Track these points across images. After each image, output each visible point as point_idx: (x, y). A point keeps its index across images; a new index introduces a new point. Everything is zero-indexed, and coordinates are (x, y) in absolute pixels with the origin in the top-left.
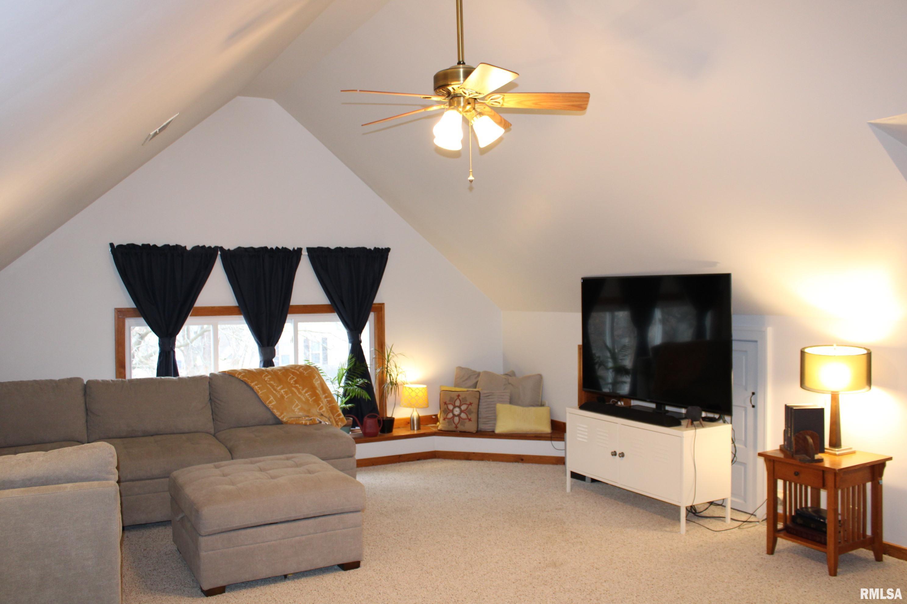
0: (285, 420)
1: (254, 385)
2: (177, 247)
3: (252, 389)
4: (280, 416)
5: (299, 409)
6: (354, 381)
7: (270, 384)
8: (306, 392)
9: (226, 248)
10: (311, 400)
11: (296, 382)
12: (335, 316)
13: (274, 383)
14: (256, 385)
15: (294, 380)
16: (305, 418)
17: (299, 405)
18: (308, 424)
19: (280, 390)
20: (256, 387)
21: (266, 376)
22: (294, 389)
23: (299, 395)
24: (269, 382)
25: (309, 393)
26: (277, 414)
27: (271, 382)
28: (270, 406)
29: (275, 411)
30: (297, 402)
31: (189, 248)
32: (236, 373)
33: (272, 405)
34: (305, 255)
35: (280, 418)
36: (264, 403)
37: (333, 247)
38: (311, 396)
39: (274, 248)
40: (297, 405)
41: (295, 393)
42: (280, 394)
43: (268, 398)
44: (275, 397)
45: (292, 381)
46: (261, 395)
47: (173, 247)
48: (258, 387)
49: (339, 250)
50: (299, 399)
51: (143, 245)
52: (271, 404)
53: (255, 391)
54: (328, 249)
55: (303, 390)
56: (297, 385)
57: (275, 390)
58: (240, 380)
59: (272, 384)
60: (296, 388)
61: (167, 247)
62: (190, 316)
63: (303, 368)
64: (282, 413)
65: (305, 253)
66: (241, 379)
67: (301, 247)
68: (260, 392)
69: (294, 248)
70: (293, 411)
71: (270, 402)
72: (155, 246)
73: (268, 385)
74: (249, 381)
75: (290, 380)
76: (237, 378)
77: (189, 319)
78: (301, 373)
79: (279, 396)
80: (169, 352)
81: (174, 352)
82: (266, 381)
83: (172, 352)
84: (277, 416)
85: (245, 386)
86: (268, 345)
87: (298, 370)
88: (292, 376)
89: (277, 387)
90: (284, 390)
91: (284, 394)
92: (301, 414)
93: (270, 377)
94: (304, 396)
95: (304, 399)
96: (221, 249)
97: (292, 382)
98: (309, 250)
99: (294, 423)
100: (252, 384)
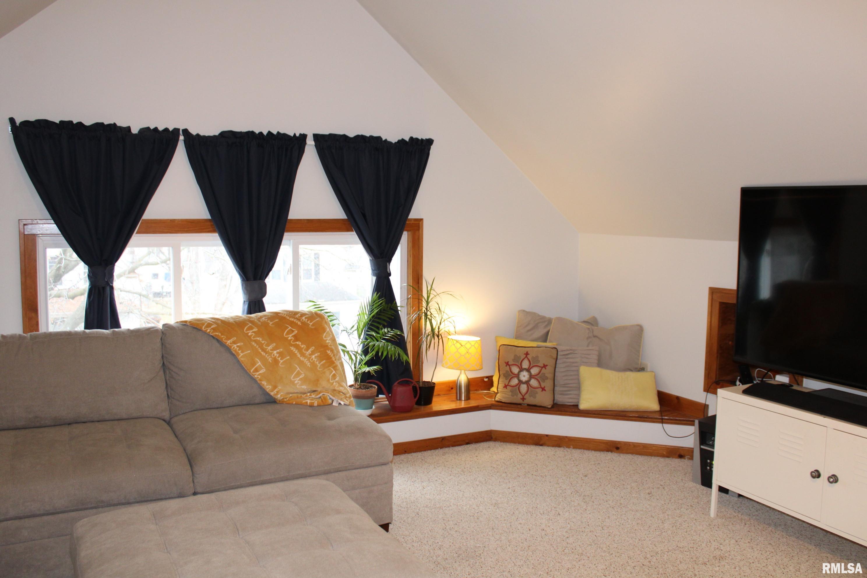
0: (279, 397)
1: (231, 343)
2: (113, 126)
3: (228, 349)
4: (272, 391)
5: (300, 379)
6: (380, 332)
7: (255, 341)
8: (313, 353)
9: (194, 132)
10: (319, 365)
11: (296, 338)
12: (353, 236)
13: (262, 340)
14: (234, 342)
15: (293, 334)
16: (310, 395)
17: (302, 374)
18: (316, 404)
19: (271, 350)
20: (235, 346)
21: (250, 328)
22: (292, 348)
23: (302, 359)
24: (253, 338)
25: (316, 355)
26: (268, 387)
27: (258, 339)
28: (256, 376)
29: (264, 383)
30: (298, 369)
31: (135, 130)
32: (203, 324)
33: (258, 375)
34: (310, 145)
35: (272, 394)
36: (248, 371)
37: (351, 134)
38: (320, 358)
39: (265, 133)
40: (299, 374)
41: (295, 354)
42: (271, 357)
43: (254, 364)
44: (264, 360)
45: (291, 335)
46: (242, 359)
47: (110, 125)
48: (237, 346)
49: (361, 139)
50: (301, 363)
51: (61, 122)
52: (258, 373)
53: (234, 352)
54: (345, 137)
55: (307, 350)
56: (297, 343)
57: (264, 350)
58: (208, 334)
59: (259, 341)
60: (297, 347)
61: (99, 126)
62: (137, 233)
63: (307, 316)
64: (275, 387)
65: (310, 142)
66: (211, 334)
67: (306, 133)
68: (242, 354)
69: (295, 134)
70: (293, 383)
71: (256, 370)
72: (80, 124)
73: (254, 343)
74: (223, 338)
75: (288, 333)
76: (205, 332)
77: (135, 238)
78: (303, 323)
79: (270, 360)
80: (104, 288)
81: (112, 288)
82: (250, 337)
83: (108, 289)
84: (267, 390)
85: (217, 345)
86: (255, 279)
87: (299, 320)
88: (290, 328)
89: (268, 345)
90: (278, 351)
91: (278, 357)
92: (304, 387)
93: (255, 330)
94: (309, 360)
95: (309, 364)
96: (186, 132)
97: (290, 337)
98: (316, 137)
99: (294, 403)
100: (229, 342)
